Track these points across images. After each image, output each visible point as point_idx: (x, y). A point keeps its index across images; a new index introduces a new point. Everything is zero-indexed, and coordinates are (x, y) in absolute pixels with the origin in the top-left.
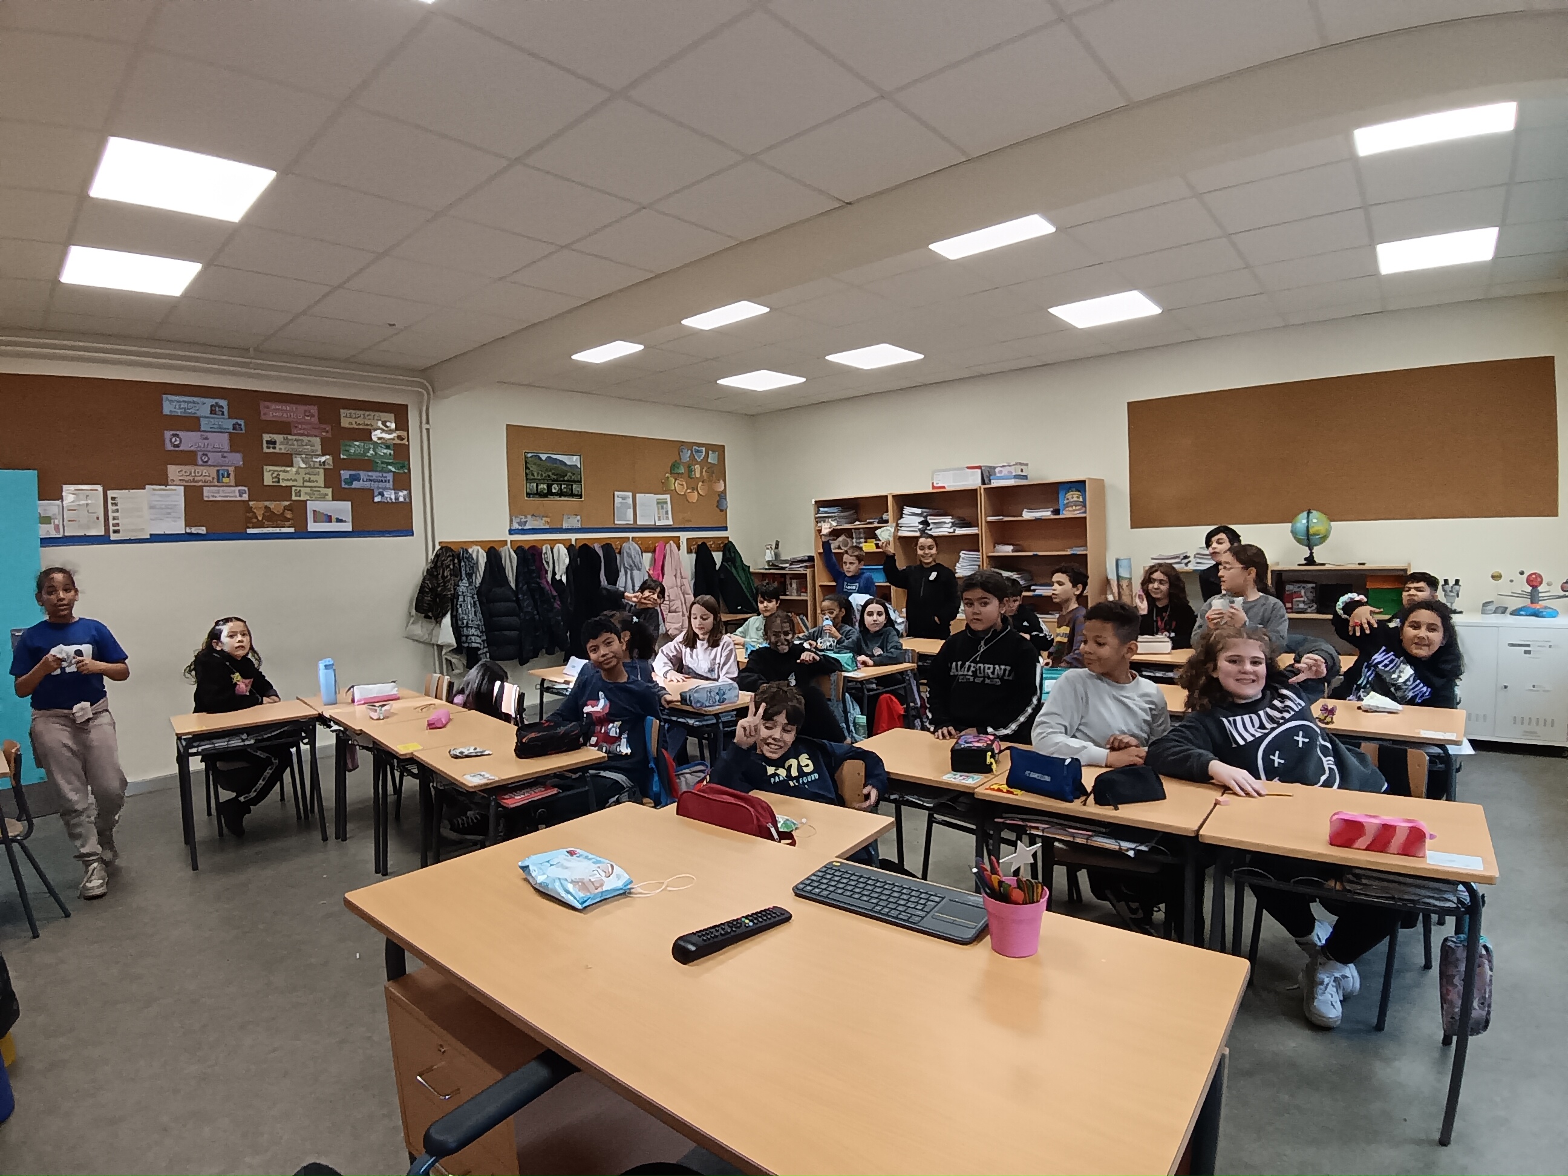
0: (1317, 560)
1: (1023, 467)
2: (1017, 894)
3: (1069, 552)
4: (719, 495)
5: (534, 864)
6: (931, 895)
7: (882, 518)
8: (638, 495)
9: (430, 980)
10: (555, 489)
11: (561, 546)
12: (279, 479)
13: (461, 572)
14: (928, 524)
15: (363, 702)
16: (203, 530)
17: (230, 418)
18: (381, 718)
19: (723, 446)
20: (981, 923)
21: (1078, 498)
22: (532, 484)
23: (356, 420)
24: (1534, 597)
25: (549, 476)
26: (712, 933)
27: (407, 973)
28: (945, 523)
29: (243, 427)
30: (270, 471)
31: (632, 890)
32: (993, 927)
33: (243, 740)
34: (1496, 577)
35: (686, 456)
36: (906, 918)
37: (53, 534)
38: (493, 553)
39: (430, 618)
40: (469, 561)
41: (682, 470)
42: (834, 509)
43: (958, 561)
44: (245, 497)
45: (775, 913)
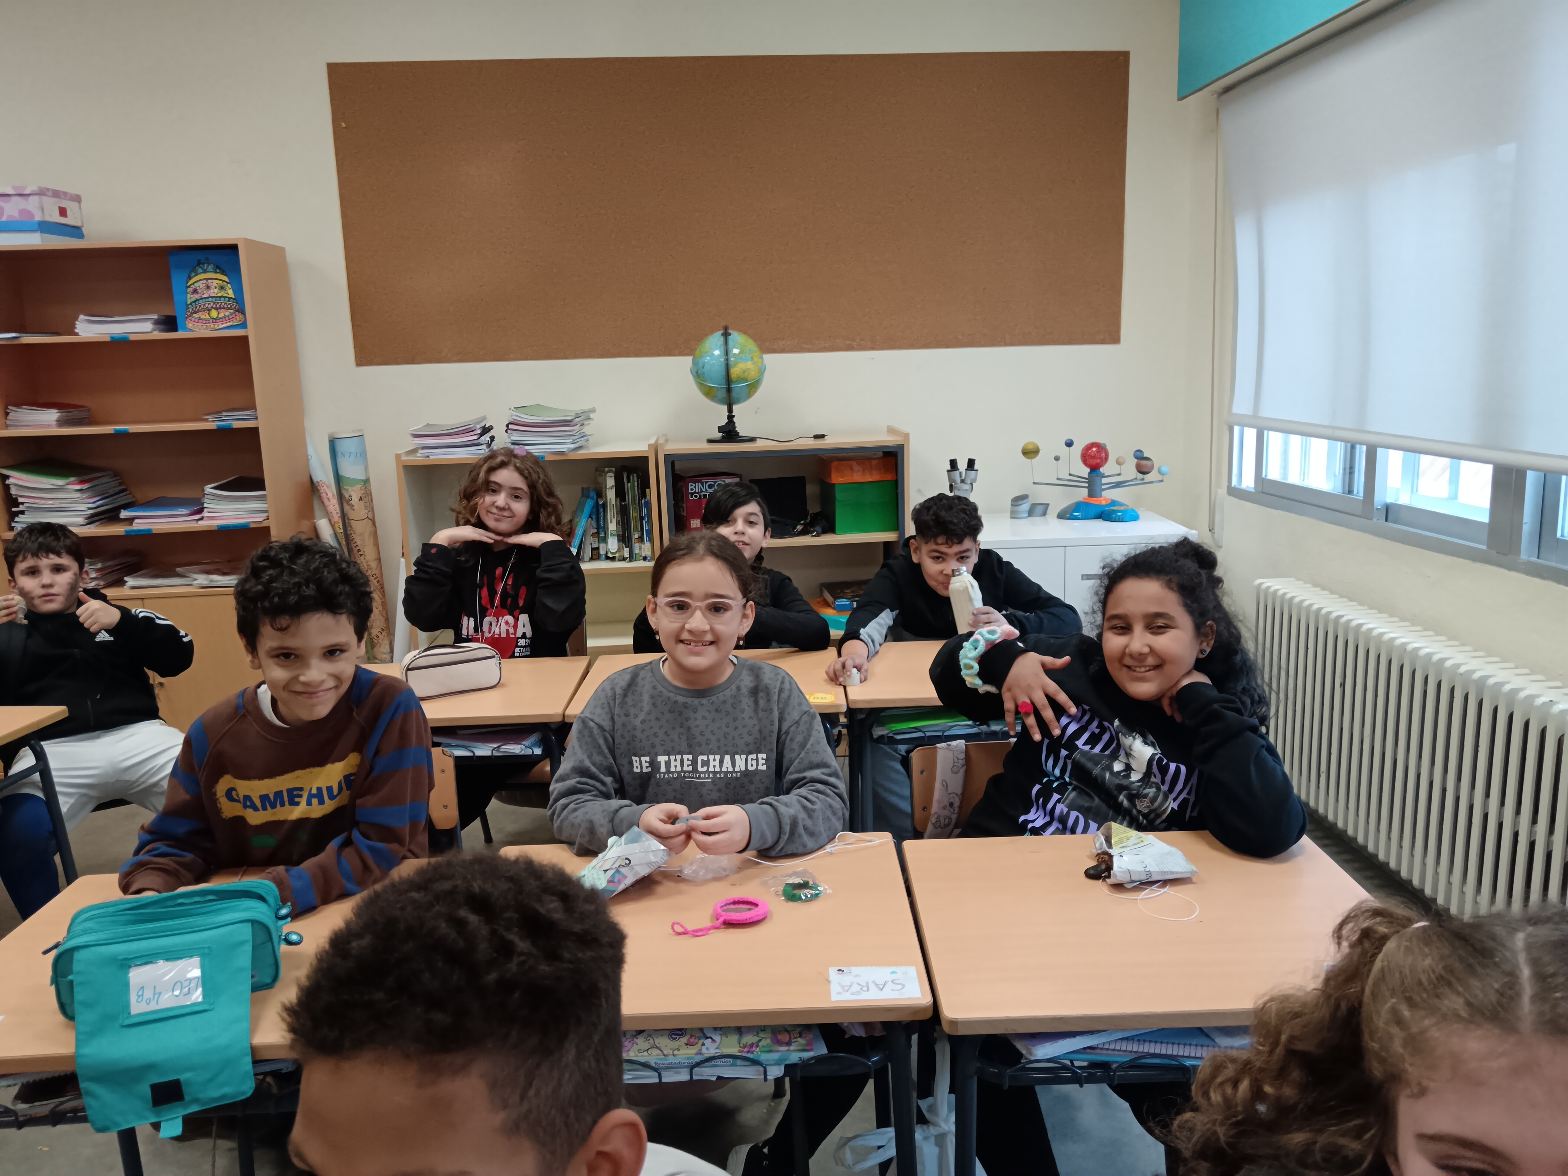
1: (62, 203)
3: (210, 424)
21: (222, 288)
24: (1093, 482)
34: (1030, 452)
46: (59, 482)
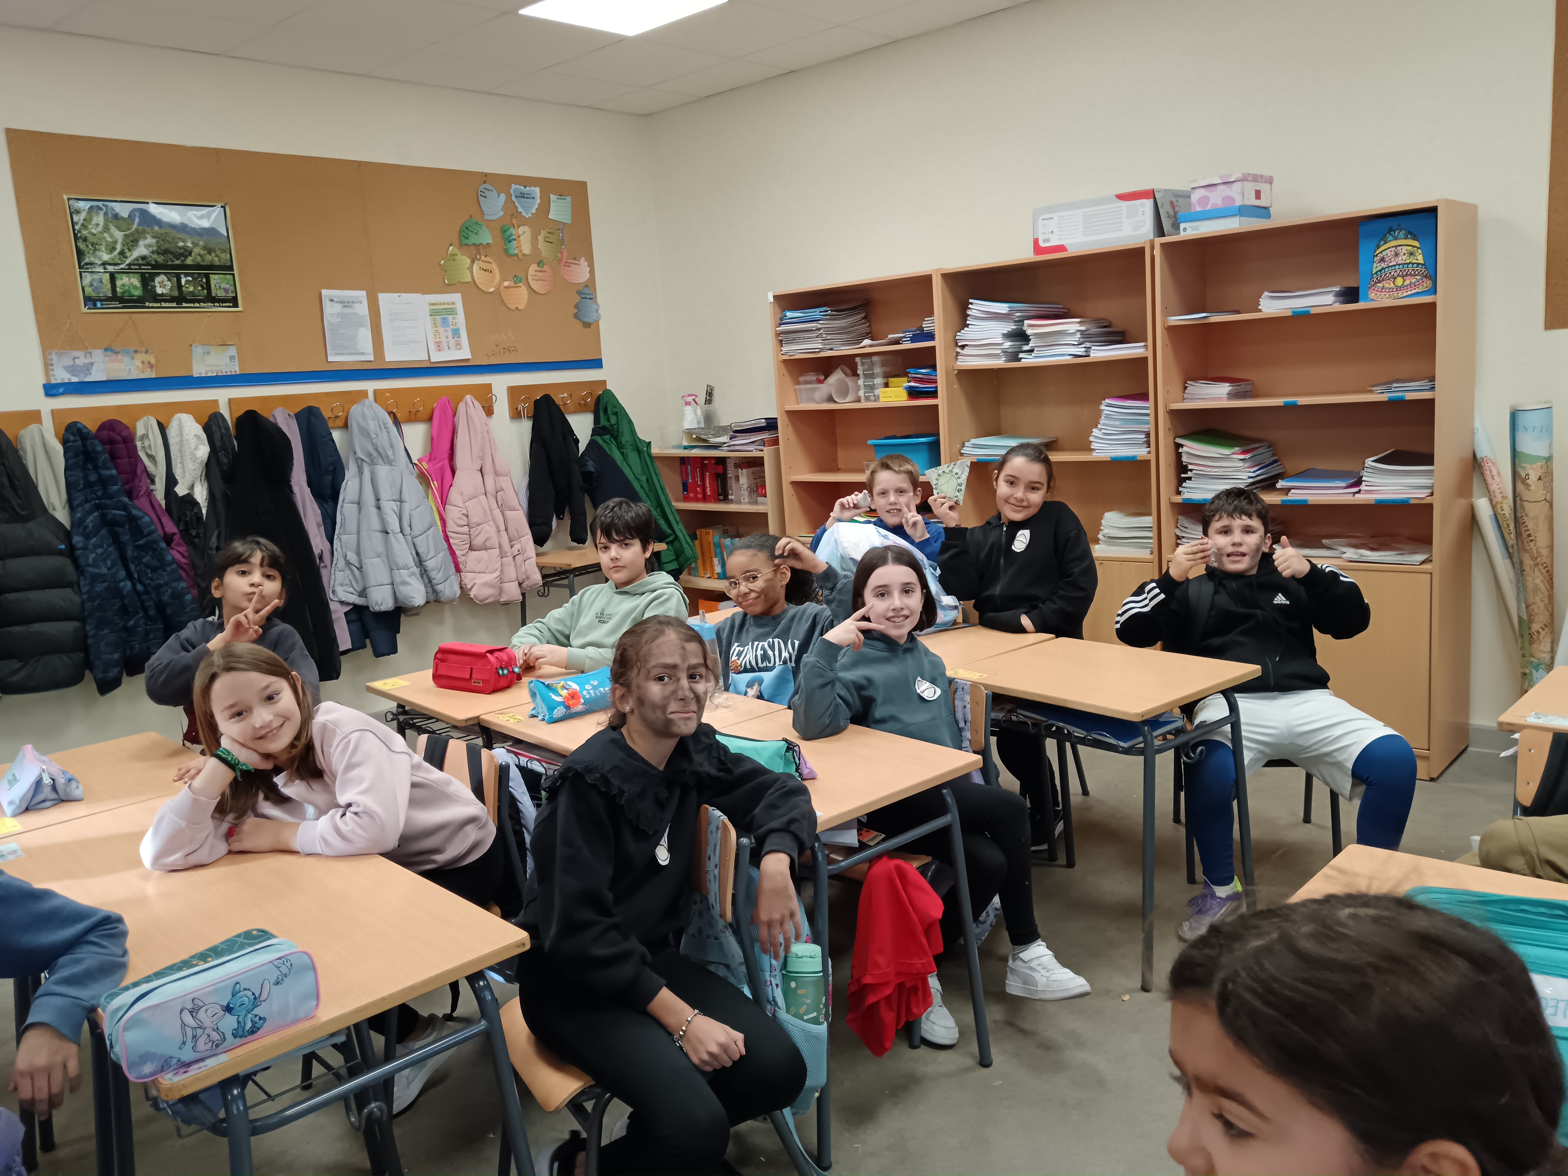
1: (1258, 186)
4: (579, 293)
7: (921, 329)
8: (383, 296)
10: (162, 285)
11: (190, 418)
14: (1026, 339)
19: (584, 184)
21: (1415, 253)
22: (97, 277)
25: (144, 257)
28: (1064, 334)
35: (495, 205)
41: (486, 237)
42: (816, 313)
43: (1095, 425)
46: (1226, 451)
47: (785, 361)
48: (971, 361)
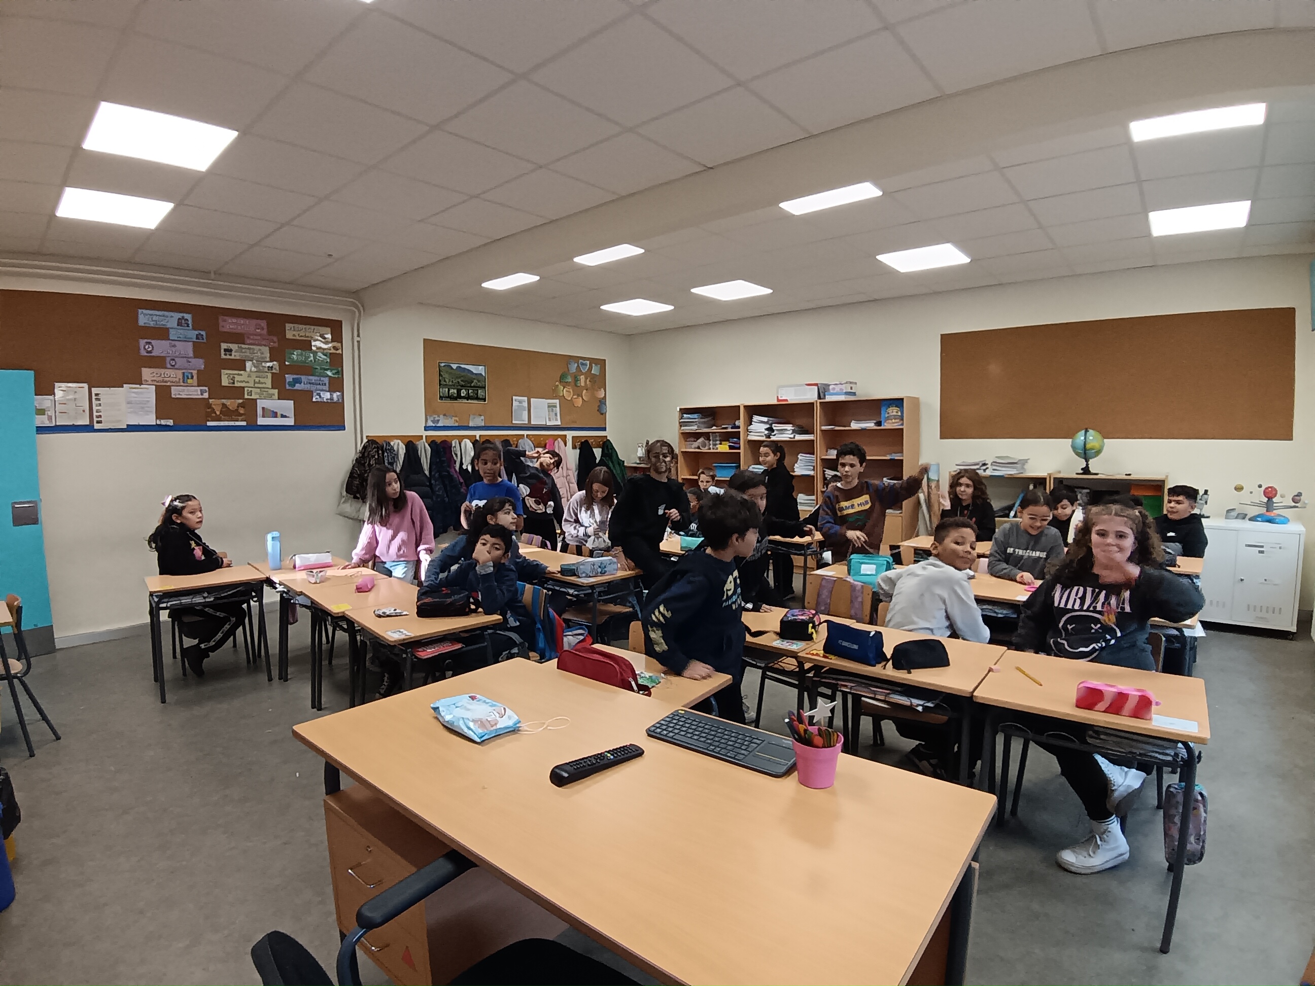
0: (1092, 470)
1: (852, 385)
2: (818, 740)
3: (888, 457)
4: (600, 401)
5: (443, 706)
6: (754, 738)
7: (735, 424)
8: (532, 400)
9: (360, 795)
10: (463, 393)
11: (468, 441)
12: (234, 381)
13: (384, 461)
14: (773, 431)
15: (303, 568)
16: (170, 422)
17: (194, 329)
18: (318, 582)
19: (605, 360)
20: (792, 762)
21: (897, 412)
22: (444, 389)
23: (299, 332)
24: (1269, 505)
25: (458, 382)
26: (581, 763)
27: (341, 789)
28: (786, 430)
29: (204, 337)
30: (227, 374)
31: (520, 728)
32: (800, 765)
33: (205, 598)
34: (1239, 489)
35: (573, 368)
36: (733, 756)
37: (47, 424)
38: (411, 447)
39: (358, 498)
40: (390, 452)
41: (569, 380)
42: (695, 416)
43: (796, 462)
44: (206, 395)
45: (631, 749)
47: (682, 433)
48: (752, 437)
